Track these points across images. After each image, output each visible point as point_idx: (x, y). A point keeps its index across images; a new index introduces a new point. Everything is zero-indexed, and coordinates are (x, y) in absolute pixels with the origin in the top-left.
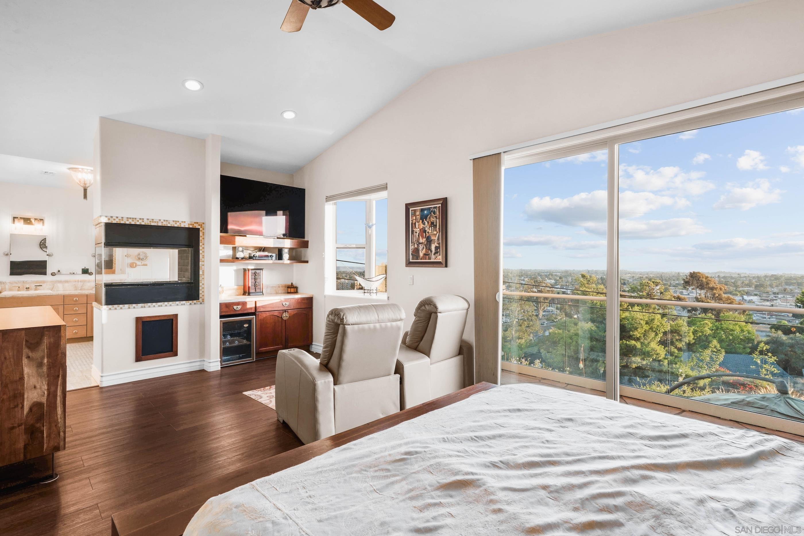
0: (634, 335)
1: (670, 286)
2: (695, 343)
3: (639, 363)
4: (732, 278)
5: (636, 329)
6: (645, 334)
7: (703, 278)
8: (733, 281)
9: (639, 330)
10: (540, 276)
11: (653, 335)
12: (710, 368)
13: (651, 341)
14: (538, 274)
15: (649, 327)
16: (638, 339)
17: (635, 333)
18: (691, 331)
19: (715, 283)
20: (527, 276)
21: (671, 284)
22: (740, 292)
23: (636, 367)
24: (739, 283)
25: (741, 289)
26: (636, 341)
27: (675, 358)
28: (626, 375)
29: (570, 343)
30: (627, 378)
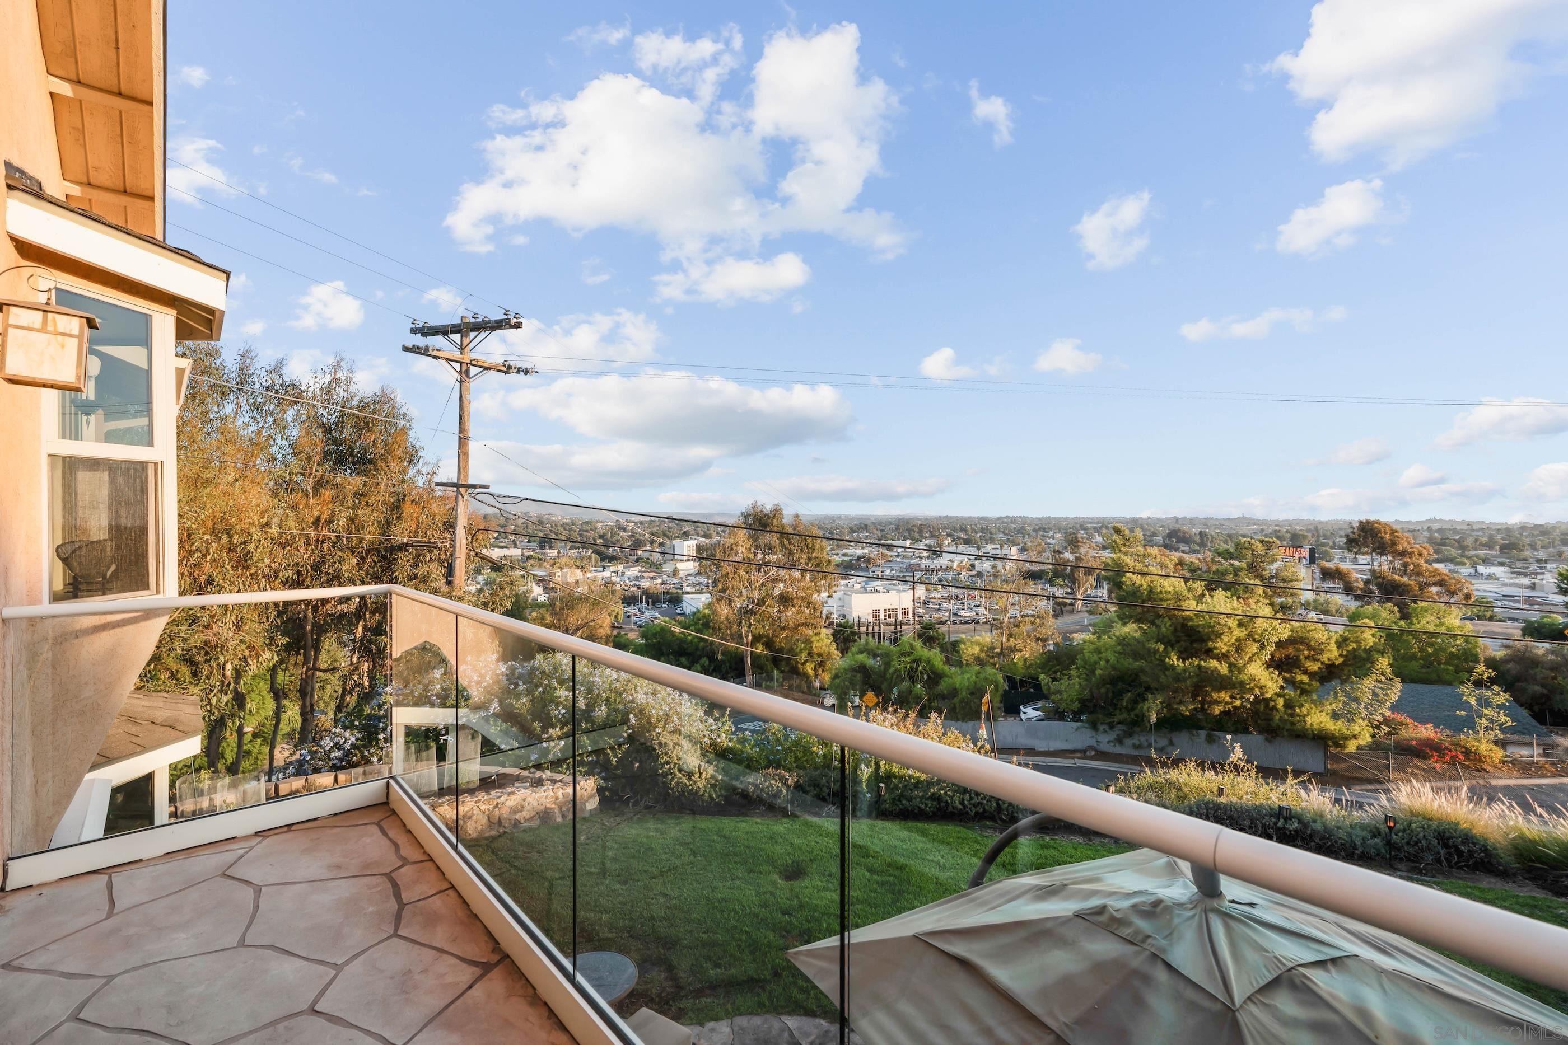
0: (1216, 648)
1: (1332, 548)
2: (1344, 664)
3: (1227, 703)
4: (1455, 531)
5: (1219, 635)
6: (1239, 647)
7: (1385, 533)
8: (1457, 538)
9: (1225, 639)
10: (1085, 529)
11: (1254, 647)
12: (1372, 714)
13: (1251, 659)
14: (1081, 526)
15: (1246, 632)
16: (1223, 657)
17: (1217, 645)
18: (1333, 641)
19: (1409, 543)
20: (1059, 529)
21: (1334, 543)
22: (1469, 558)
23: (1221, 712)
24: (1469, 542)
25: (1472, 553)
26: (1219, 660)
27: (1302, 693)
28: (1202, 728)
29: (1096, 663)
30: (1203, 734)
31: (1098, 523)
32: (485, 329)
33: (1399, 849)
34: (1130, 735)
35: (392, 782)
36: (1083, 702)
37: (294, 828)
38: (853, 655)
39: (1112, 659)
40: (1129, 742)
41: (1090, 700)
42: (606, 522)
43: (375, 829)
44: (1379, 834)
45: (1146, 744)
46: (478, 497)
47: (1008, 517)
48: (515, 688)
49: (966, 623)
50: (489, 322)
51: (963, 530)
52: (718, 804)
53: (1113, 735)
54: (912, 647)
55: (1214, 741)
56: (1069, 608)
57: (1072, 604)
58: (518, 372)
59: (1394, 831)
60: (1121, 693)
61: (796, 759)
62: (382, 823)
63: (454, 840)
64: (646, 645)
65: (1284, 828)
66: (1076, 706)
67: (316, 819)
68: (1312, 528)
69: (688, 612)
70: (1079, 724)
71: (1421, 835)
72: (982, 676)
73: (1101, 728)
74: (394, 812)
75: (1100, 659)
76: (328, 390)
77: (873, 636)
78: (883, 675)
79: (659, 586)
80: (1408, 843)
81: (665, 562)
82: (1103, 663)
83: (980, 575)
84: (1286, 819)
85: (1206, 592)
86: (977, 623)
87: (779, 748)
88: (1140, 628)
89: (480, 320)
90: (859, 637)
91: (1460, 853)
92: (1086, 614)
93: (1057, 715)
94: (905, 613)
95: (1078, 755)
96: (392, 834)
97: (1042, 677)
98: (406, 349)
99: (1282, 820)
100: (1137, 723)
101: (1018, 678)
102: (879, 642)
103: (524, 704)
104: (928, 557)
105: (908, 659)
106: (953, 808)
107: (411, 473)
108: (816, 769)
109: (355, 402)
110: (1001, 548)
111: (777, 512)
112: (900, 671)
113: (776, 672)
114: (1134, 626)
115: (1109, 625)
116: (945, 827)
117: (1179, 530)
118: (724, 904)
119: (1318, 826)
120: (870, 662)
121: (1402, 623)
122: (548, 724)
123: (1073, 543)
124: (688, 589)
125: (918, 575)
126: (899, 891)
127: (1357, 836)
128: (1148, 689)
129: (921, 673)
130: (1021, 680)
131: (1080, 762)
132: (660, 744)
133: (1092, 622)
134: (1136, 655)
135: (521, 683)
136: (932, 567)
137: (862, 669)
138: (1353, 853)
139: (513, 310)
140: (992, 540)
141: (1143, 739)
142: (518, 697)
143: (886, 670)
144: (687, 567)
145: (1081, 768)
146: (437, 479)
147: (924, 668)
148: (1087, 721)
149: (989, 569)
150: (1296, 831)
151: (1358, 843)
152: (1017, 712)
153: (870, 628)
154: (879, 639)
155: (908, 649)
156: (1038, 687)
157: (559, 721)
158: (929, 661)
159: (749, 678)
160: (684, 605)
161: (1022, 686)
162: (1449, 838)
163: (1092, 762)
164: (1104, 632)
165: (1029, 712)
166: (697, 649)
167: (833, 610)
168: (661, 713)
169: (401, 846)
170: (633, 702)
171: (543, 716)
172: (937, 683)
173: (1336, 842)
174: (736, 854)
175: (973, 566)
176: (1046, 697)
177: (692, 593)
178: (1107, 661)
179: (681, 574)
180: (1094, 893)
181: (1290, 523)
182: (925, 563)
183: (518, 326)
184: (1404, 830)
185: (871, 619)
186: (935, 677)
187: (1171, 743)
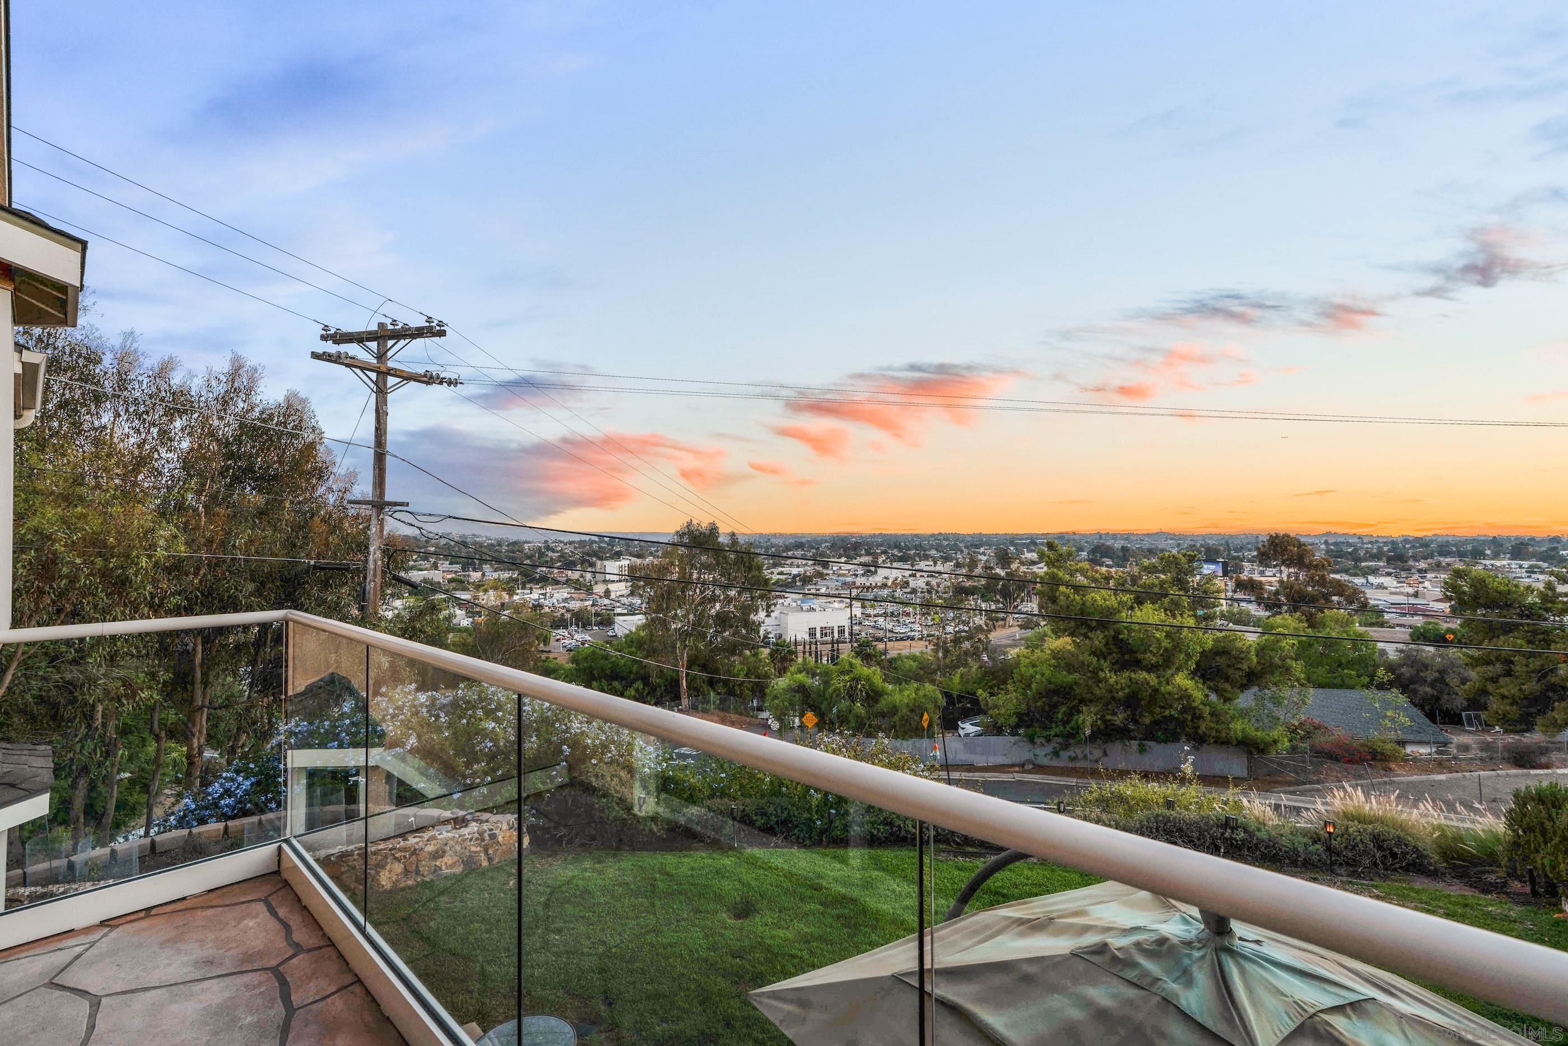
0: (1146, 660)
1: (1243, 561)
2: (1262, 670)
4: (1348, 544)
5: (1147, 647)
7: (1294, 546)
8: (1350, 550)
9: (1154, 650)
10: (1014, 545)
11: (1181, 658)
13: (1177, 670)
14: (1009, 542)
15: (1173, 643)
16: (1152, 668)
17: (1146, 657)
18: (1252, 649)
19: (1313, 555)
20: (989, 545)
21: (1245, 556)
22: (1361, 569)
23: (1152, 722)
24: (1361, 554)
25: (1363, 564)
26: (1148, 671)
27: (1225, 701)
28: (1134, 738)
29: (1032, 677)
30: (1135, 744)
31: (1027, 539)
32: (404, 336)
33: (1338, 854)
34: (1066, 747)
35: (285, 846)
36: (1019, 715)
37: (153, 912)
38: (792, 674)
39: (1047, 672)
40: (1065, 755)
41: (1027, 714)
42: (534, 540)
43: (261, 907)
44: (1319, 840)
45: (1080, 756)
46: (395, 515)
47: (940, 534)
48: (436, 720)
49: (902, 639)
50: (410, 329)
51: (897, 546)
52: (660, 838)
53: (1049, 749)
54: (851, 664)
55: (1145, 750)
56: (1002, 623)
57: (1004, 619)
58: (441, 383)
59: (1333, 836)
60: (1055, 706)
61: (742, 786)
62: (270, 899)
63: (361, 919)
64: (576, 669)
65: (1231, 838)
66: (1013, 720)
67: (184, 899)
68: (1223, 542)
69: (620, 634)
70: (1017, 738)
71: (1359, 838)
72: (921, 693)
73: (1038, 741)
74: (286, 884)
75: (1036, 672)
76: (225, 402)
77: (810, 655)
78: (822, 694)
79: (589, 608)
80: (1346, 848)
81: (596, 583)
82: (1038, 676)
83: (914, 591)
84: (1233, 829)
85: (1135, 605)
86: (913, 639)
87: (723, 775)
88: (1073, 641)
89: (399, 327)
90: (797, 657)
91: (1394, 855)
92: (1017, 629)
93: (996, 729)
94: (841, 631)
95: (1017, 769)
96: (282, 912)
97: (980, 692)
98: (315, 356)
99: (1229, 831)
100: (1071, 736)
101: (955, 693)
102: (817, 661)
103: (447, 738)
104: (863, 575)
105: (847, 678)
106: (906, 831)
107: (321, 490)
108: (763, 796)
109: (256, 413)
110: (935, 564)
111: (713, 530)
112: (839, 690)
113: (712, 694)
114: (1068, 639)
115: (1042, 637)
116: (898, 853)
117: (1103, 545)
118: (669, 949)
119: (1263, 835)
120: (809, 681)
121: (1310, 630)
122: (473, 758)
123: (1004, 559)
124: (618, 610)
125: (854, 592)
126: (855, 925)
127: (1299, 843)
128: (1082, 701)
129: (861, 691)
130: (959, 696)
131: (1018, 777)
132: (596, 776)
133: (1024, 636)
134: (1070, 668)
135: (442, 715)
136: (868, 584)
137: (802, 689)
138: (1297, 861)
139: (437, 317)
140: (926, 557)
141: (1078, 751)
142: (439, 730)
143: (825, 689)
144: (619, 589)
145: (1020, 783)
146: (349, 496)
147: (863, 686)
148: (1026, 736)
149: (923, 585)
150: (1242, 841)
151: (1301, 849)
152: (956, 728)
153: (807, 647)
154: (816, 657)
155: (847, 667)
156: (975, 702)
157: (486, 755)
158: (868, 679)
159: (685, 702)
160: (616, 627)
161: (959, 702)
162: (1384, 841)
163: (1030, 776)
164: (1037, 647)
165: (968, 728)
166: (631, 672)
167: (769, 629)
168: (597, 742)
169: (294, 928)
170: (566, 731)
171: (467, 749)
172: (877, 701)
173: (1280, 849)
174: (680, 893)
175: (907, 583)
176: (985, 713)
177: (624, 615)
178: (1043, 675)
179: (613, 596)
180: (1086, 929)
181: (1204, 537)
182: (860, 581)
183: (442, 334)
184: (1342, 836)
185: (807, 637)
186: (873, 696)
187: (1105, 754)
